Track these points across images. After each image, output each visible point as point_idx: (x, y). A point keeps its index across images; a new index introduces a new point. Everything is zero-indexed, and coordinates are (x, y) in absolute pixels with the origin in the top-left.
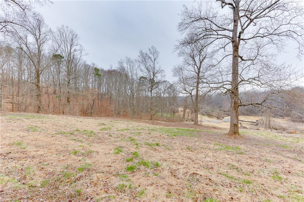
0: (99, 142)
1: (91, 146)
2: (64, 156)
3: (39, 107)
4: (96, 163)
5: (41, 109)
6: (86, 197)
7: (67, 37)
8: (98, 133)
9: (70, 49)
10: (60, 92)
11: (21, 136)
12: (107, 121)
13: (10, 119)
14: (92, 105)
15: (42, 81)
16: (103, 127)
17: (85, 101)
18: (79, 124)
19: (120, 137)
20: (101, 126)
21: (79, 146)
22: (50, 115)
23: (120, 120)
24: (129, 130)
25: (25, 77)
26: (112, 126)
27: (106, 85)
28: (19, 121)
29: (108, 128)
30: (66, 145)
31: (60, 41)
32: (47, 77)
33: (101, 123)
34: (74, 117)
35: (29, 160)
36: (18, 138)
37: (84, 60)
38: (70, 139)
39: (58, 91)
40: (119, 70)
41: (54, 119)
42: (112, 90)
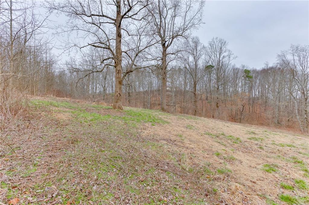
0: (245, 151)
1: (234, 153)
2: (208, 154)
3: (196, 111)
4: (237, 172)
5: (197, 112)
6: (221, 200)
7: (216, 47)
8: (245, 141)
9: (219, 57)
10: (211, 98)
11: (183, 131)
12: (259, 131)
13: (178, 118)
14: (241, 111)
15: (198, 90)
16: (253, 136)
17: (233, 106)
18: (225, 128)
19: (275, 153)
20: (250, 135)
21: (223, 150)
22: (203, 118)
23: (281, 132)
24: (294, 147)
25: (188, 88)
26: (265, 137)
27: (260, 87)
28: (183, 121)
29: (260, 138)
30: (211, 146)
31: (211, 53)
32: (202, 86)
33: (251, 131)
34: (222, 121)
35: (185, 149)
36: (181, 132)
37: (233, 64)
38: (215, 141)
39: (210, 98)
40: (278, 66)
41: (205, 121)
42: (268, 93)
